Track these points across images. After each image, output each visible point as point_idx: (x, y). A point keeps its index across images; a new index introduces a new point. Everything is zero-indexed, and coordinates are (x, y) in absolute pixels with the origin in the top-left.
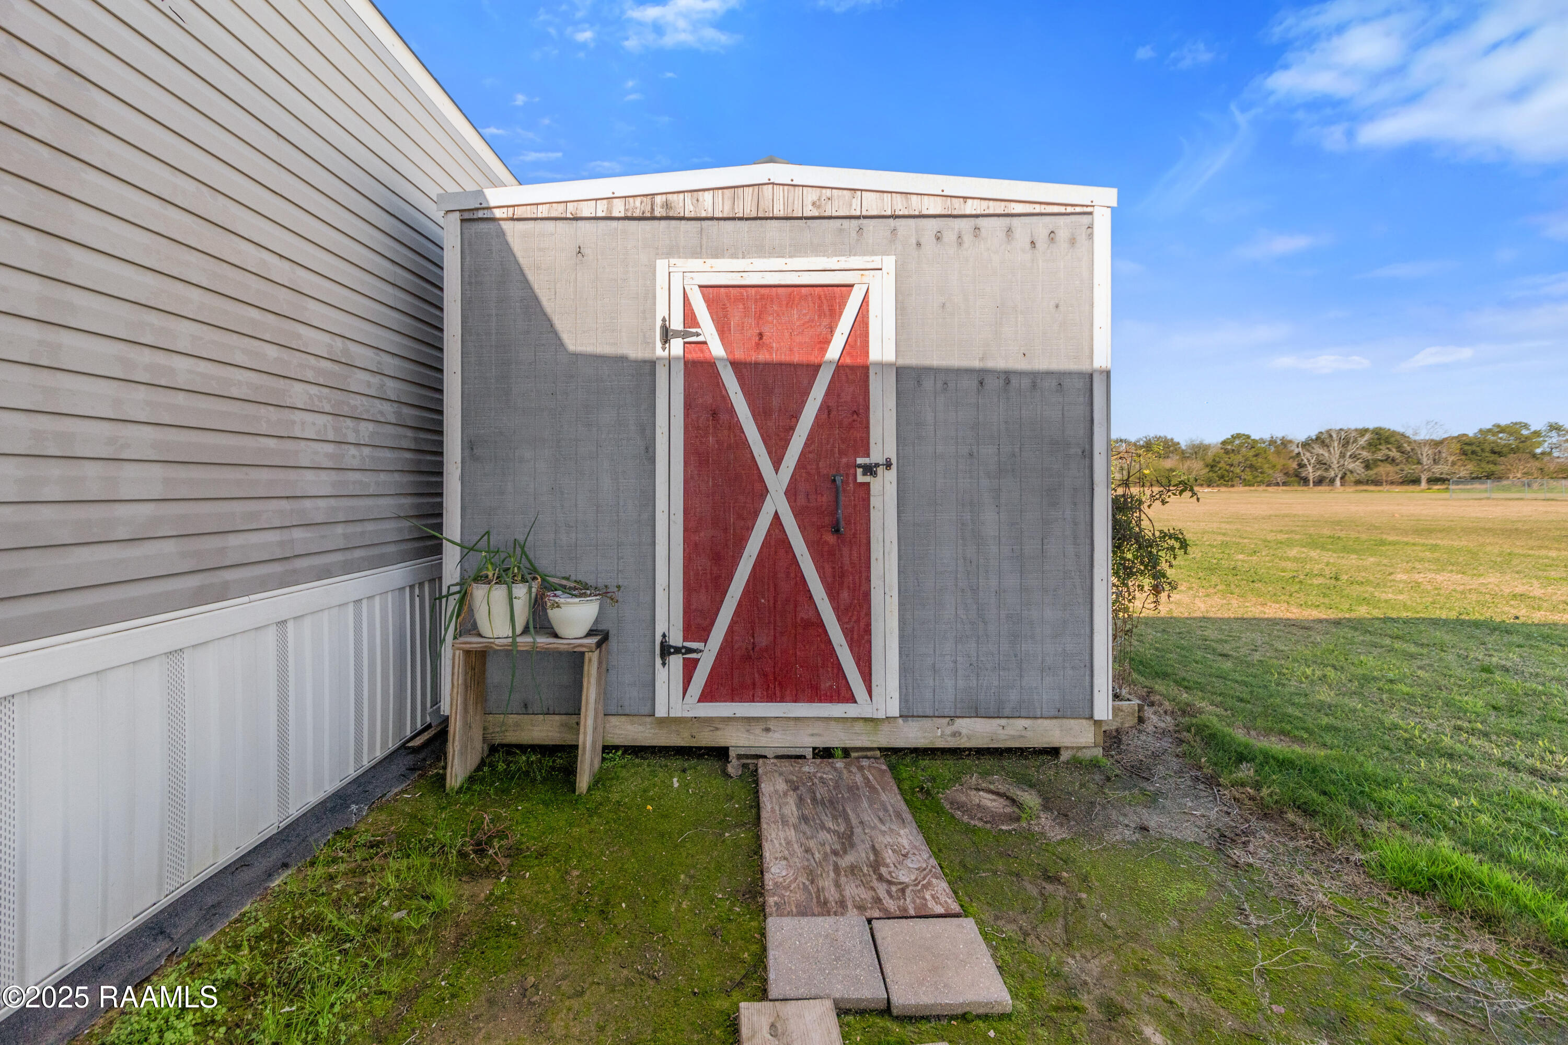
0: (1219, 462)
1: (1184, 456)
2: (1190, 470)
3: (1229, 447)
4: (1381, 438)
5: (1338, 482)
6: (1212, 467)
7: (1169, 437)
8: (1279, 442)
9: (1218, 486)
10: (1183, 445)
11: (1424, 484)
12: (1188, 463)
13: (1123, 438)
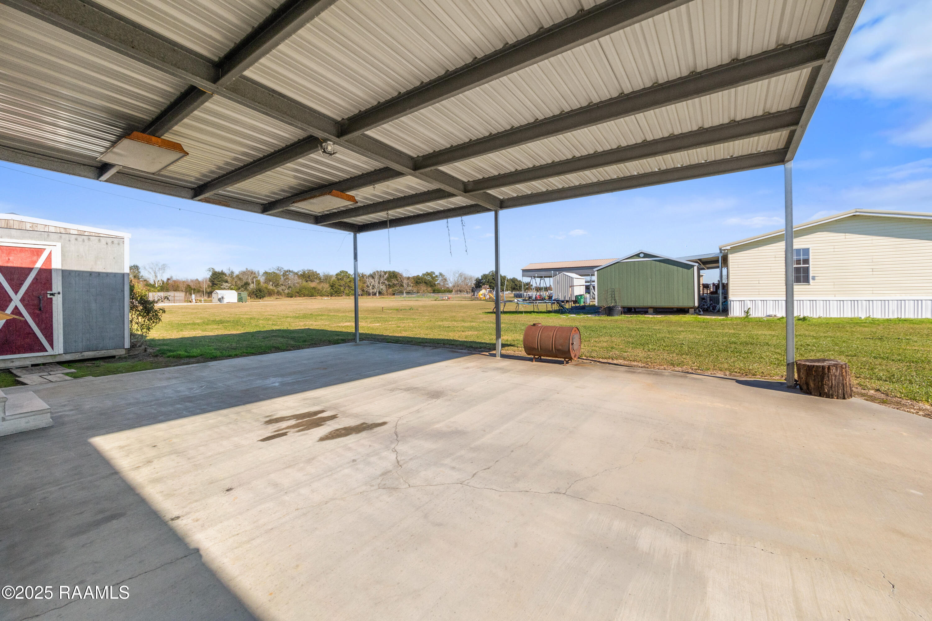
0: (335, 284)
1: (321, 281)
2: (323, 288)
3: (339, 277)
4: (393, 275)
5: (377, 294)
6: (332, 286)
7: (315, 271)
8: (361, 275)
9: (335, 296)
10: (321, 275)
11: (405, 294)
12: (322, 284)
13: (291, 270)
